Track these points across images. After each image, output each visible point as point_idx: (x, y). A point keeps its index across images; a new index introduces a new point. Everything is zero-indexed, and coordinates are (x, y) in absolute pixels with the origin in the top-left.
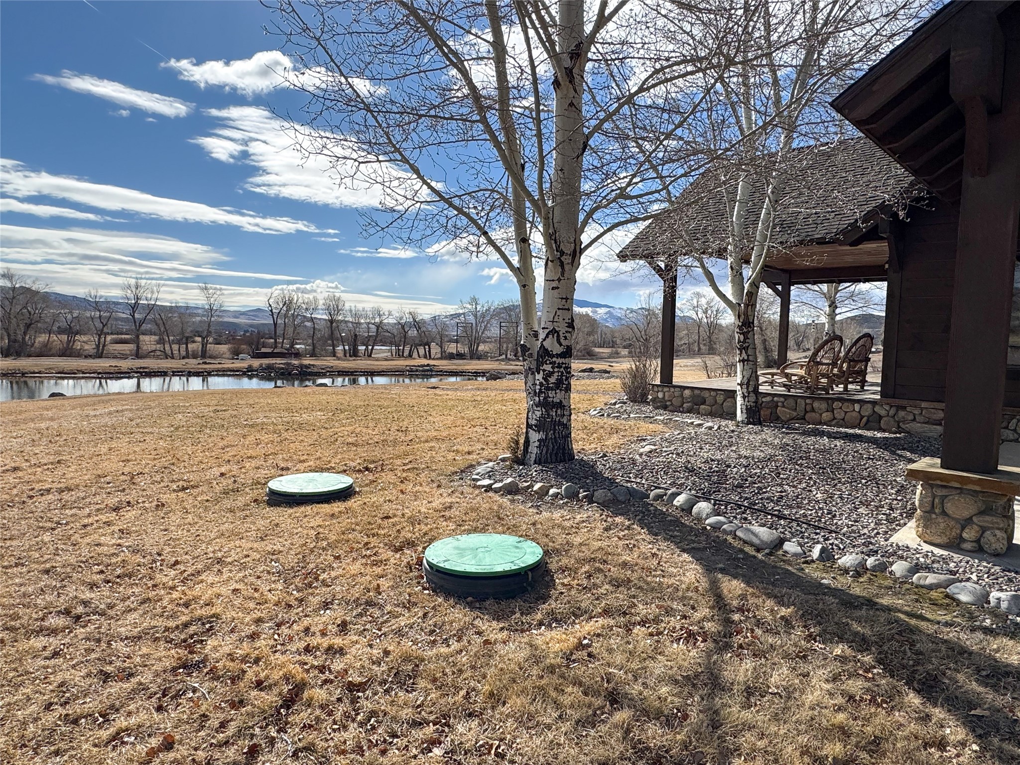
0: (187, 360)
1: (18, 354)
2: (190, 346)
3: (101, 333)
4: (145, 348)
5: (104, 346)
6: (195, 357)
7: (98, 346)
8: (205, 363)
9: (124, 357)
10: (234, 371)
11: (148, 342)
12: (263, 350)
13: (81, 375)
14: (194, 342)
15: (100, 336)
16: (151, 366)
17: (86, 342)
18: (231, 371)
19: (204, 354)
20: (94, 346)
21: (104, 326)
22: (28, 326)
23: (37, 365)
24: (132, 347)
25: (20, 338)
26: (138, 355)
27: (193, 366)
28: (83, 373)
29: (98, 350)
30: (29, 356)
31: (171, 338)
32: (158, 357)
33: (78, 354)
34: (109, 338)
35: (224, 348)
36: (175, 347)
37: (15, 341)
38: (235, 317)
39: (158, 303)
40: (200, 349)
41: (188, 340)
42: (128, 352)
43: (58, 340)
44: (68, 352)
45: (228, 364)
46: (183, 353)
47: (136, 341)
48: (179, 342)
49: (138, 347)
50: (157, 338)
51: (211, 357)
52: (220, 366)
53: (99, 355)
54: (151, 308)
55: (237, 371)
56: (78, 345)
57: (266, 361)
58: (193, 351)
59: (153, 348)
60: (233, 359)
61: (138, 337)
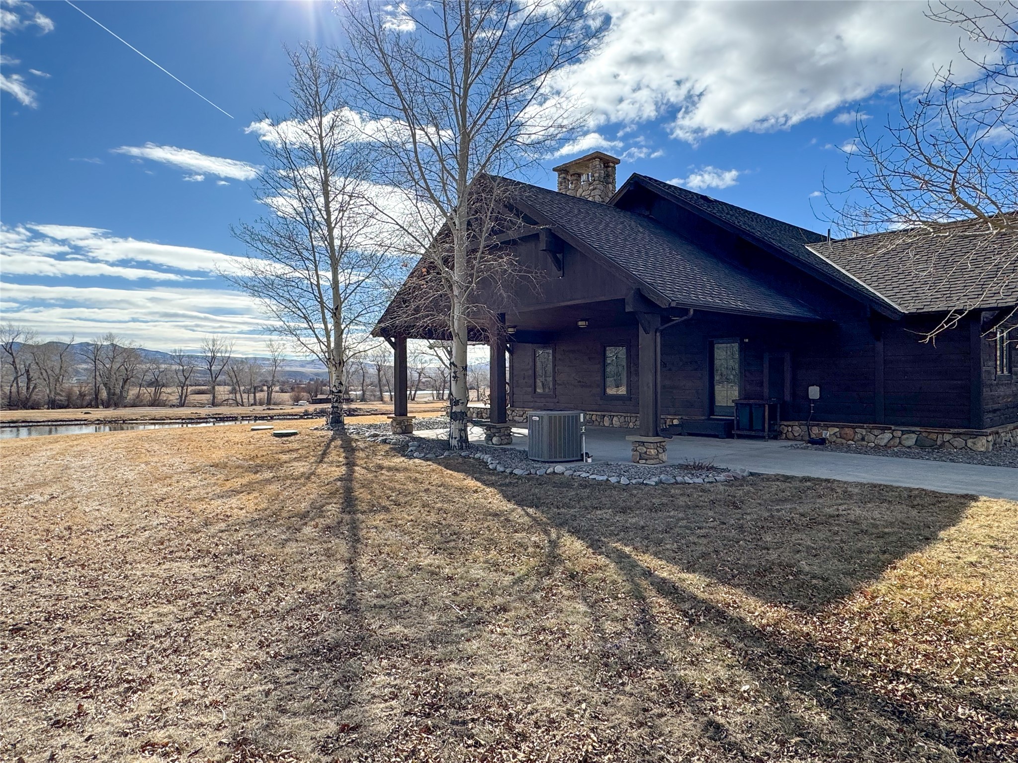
0: (254, 407)
1: (116, 406)
2: (257, 395)
3: (183, 385)
4: (220, 397)
5: (186, 396)
6: (261, 404)
7: (181, 397)
8: (269, 409)
9: (202, 405)
10: (292, 415)
11: (223, 392)
12: (319, 397)
13: (169, 421)
14: (262, 391)
15: (182, 388)
16: (225, 413)
17: (171, 393)
18: (290, 415)
19: (269, 402)
20: (178, 397)
21: (186, 379)
22: (125, 381)
23: (134, 414)
24: (209, 397)
25: (118, 391)
26: (214, 404)
27: (259, 412)
28: (171, 419)
29: (181, 400)
30: (125, 407)
31: (242, 388)
32: (230, 405)
33: (163, 404)
34: (190, 389)
35: (286, 396)
36: (245, 396)
37: (114, 394)
38: (302, 366)
39: (232, 355)
40: (266, 397)
41: (255, 389)
42: (206, 402)
43: (148, 392)
44: (157, 403)
45: (288, 410)
46: (252, 401)
47: (212, 392)
48: (248, 392)
49: (214, 397)
50: (230, 388)
51: (275, 404)
52: (281, 411)
53: (182, 405)
54: (226, 361)
55: (296, 415)
56: (164, 397)
57: (320, 406)
58: (260, 399)
59: (227, 397)
60: (294, 405)
61: (214, 388)
